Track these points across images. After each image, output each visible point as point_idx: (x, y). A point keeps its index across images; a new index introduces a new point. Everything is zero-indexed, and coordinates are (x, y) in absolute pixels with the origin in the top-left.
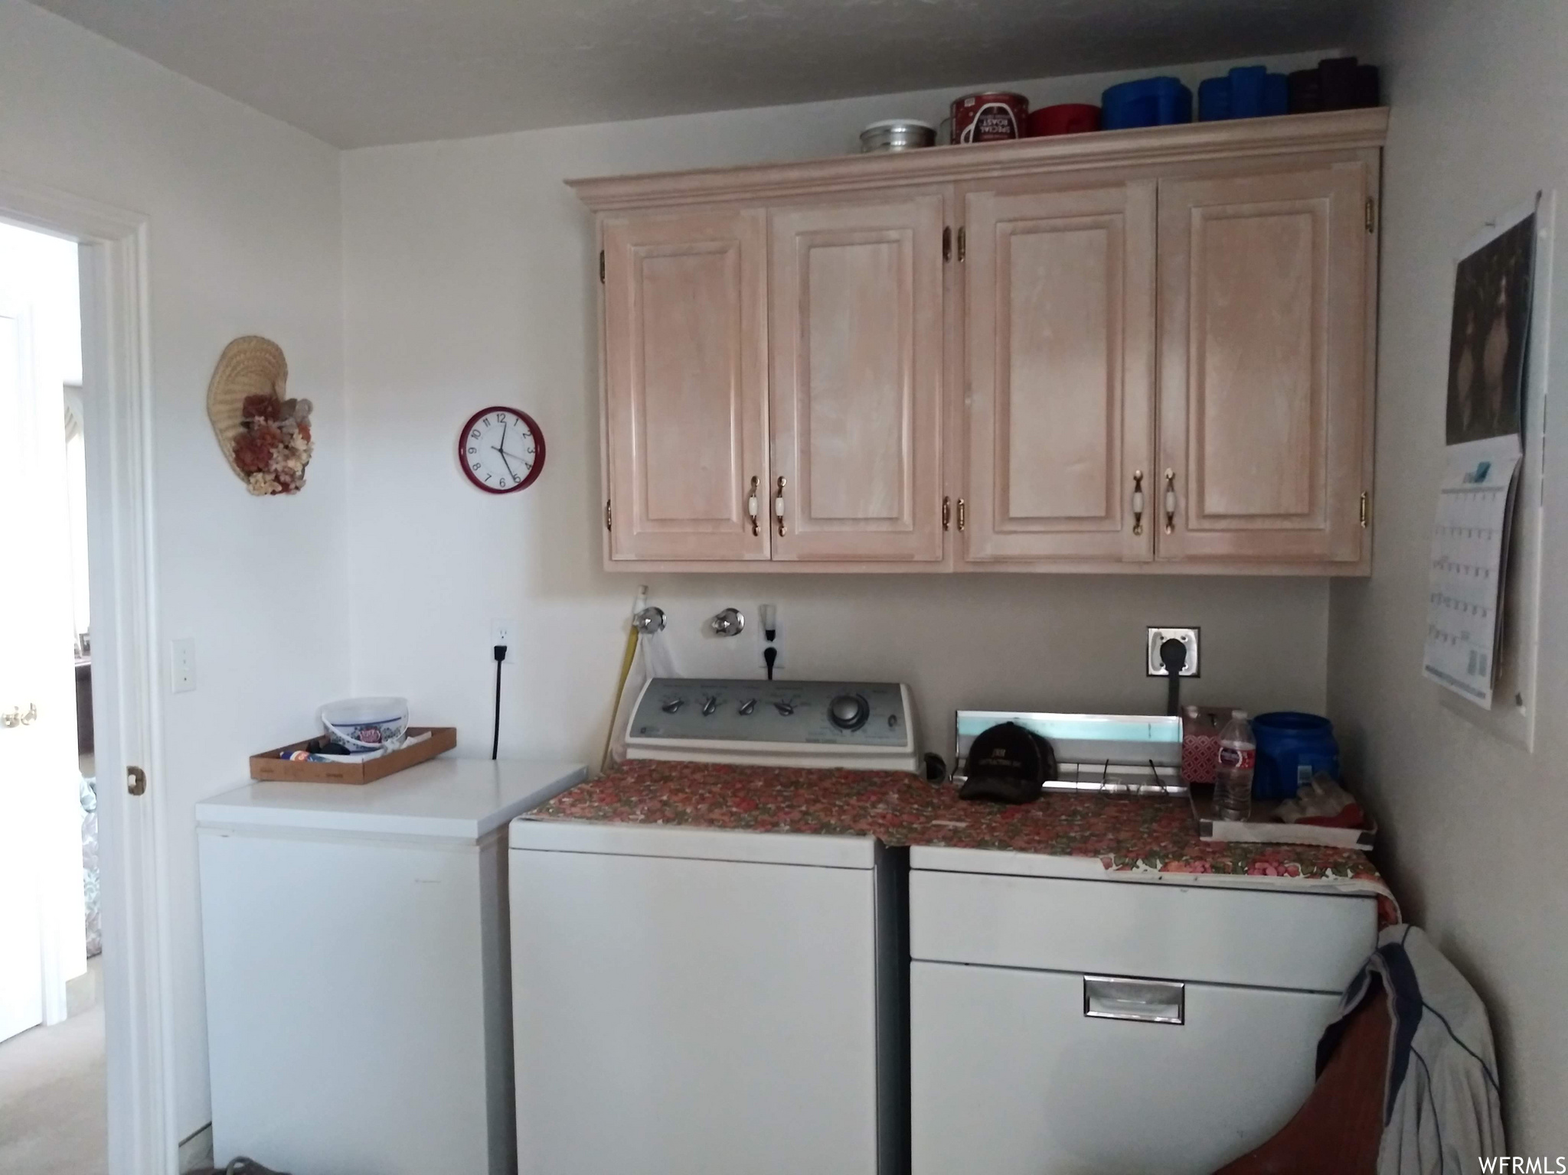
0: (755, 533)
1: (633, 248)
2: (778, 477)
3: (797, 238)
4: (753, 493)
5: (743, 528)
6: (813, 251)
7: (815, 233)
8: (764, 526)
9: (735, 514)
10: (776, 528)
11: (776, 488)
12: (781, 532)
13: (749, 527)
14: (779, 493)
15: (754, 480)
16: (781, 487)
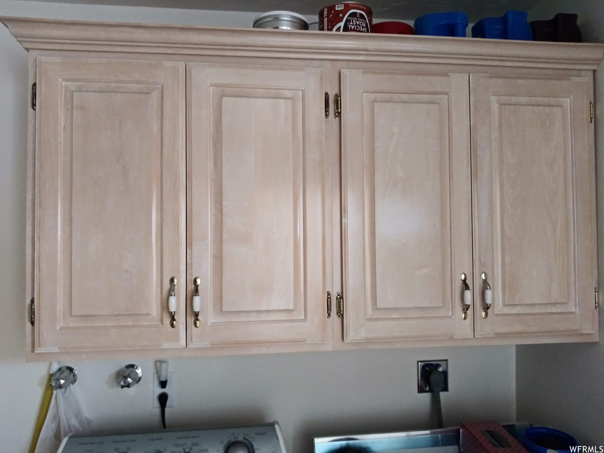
0: (172, 326)
1: (64, 83)
2: (193, 278)
3: (211, 88)
4: (171, 291)
5: (162, 321)
6: (225, 99)
7: (227, 86)
8: (180, 318)
9: (155, 309)
10: (191, 320)
11: (191, 287)
12: (195, 324)
13: (167, 320)
14: (196, 291)
15: (172, 280)
16: (196, 286)
